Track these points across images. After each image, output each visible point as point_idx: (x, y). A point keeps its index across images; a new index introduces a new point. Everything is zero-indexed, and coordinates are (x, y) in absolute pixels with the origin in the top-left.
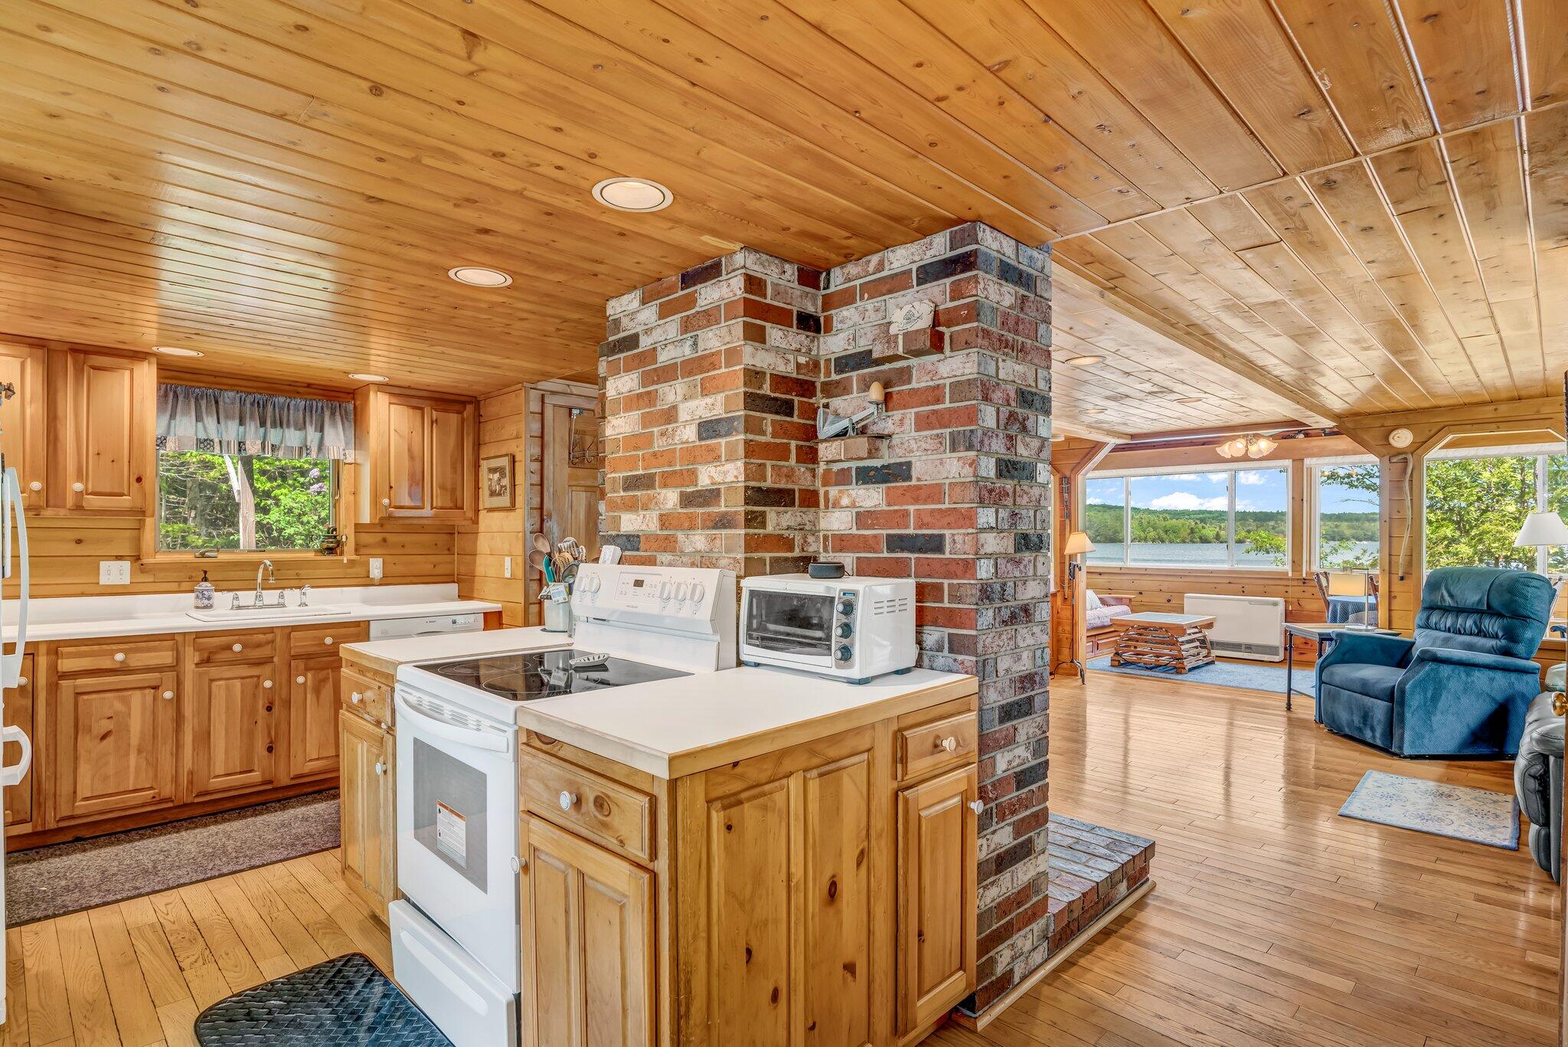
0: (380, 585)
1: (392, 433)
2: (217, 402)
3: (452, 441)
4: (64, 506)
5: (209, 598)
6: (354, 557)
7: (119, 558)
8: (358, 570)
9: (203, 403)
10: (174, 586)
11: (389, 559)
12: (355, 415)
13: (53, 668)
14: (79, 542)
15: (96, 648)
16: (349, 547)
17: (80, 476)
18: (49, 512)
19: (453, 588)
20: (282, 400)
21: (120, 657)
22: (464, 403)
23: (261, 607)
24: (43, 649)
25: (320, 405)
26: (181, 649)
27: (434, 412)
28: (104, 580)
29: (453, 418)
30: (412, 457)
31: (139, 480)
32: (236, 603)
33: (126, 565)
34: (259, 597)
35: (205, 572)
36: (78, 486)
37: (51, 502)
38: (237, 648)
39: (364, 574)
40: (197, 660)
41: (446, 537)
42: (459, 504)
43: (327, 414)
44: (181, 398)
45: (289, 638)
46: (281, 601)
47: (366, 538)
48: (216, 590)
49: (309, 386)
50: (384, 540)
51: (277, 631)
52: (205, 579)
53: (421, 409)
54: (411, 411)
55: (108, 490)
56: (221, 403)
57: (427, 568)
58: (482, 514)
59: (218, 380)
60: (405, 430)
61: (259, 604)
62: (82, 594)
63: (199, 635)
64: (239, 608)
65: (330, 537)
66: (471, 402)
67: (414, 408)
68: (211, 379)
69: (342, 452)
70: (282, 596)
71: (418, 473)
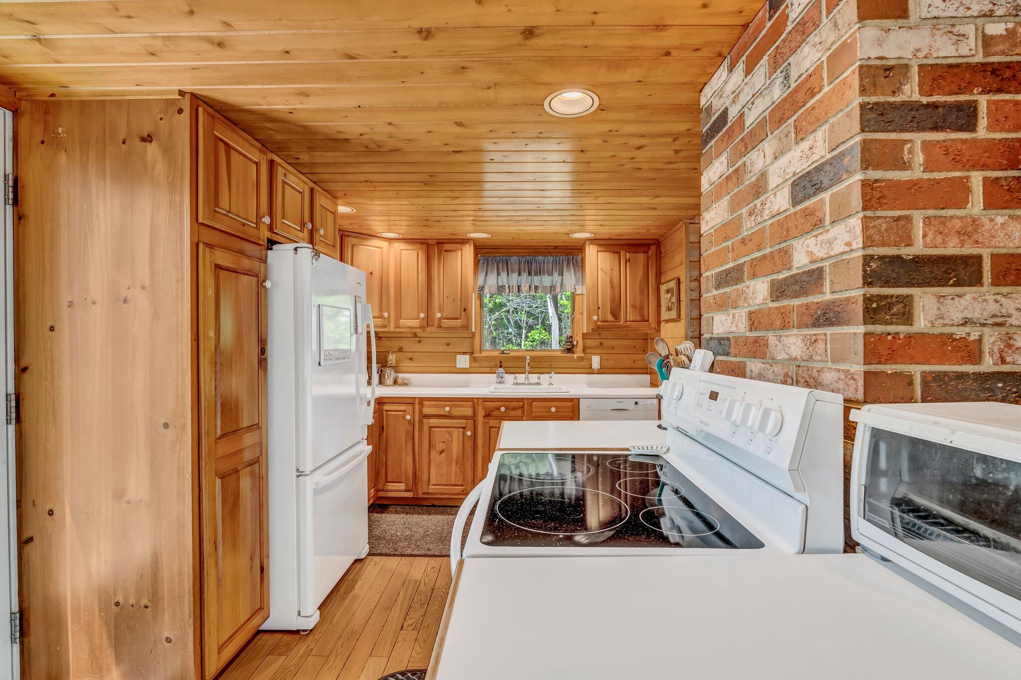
0: (598, 373)
1: (599, 270)
2: (507, 264)
3: (640, 273)
4: (433, 326)
5: (502, 378)
6: (583, 355)
7: (464, 353)
8: (584, 363)
9: (501, 265)
10: (488, 370)
11: (606, 357)
12: (582, 263)
13: (421, 411)
14: (448, 344)
15: (438, 403)
16: (579, 349)
17: (441, 310)
18: (429, 329)
19: (647, 378)
20: (541, 258)
21: (447, 409)
22: (649, 246)
23: (528, 385)
24: (417, 401)
25: (561, 259)
26: (476, 407)
27: (628, 255)
28: (459, 365)
29: (641, 257)
30: (612, 287)
31: (465, 310)
32: (515, 381)
33: (467, 357)
34: (527, 378)
35: (501, 362)
36: (439, 315)
37: (429, 324)
38: (503, 409)
39: (589, 366)
40: (483, 414)
41: (641, 342)
42: (646, 318)
43: (565, 263)
44: (490, 263)
45: (531, 406)
46: (539, 381)
47: (589, 343)
48: (507, 373)
49: (556, 247)
50: (601, 344)
51: (526, 401)
52: (501, 367)
53: (619, 253)
54: (612, 255)
55: (452, 316)
56: (509, 264)
57: (629, 363)
58: (663, 324)
59: (509, 251)
60: (608, 269)
61: (527, 382)
62: (450, 372)
63: (485, 400)
64: (517, 384)
65: (568, 342)
66: (653, 244)
67: (614, 252)
68: (505, 251)
69: (573, 287)
70: (539, 378)
71: (617, 297)
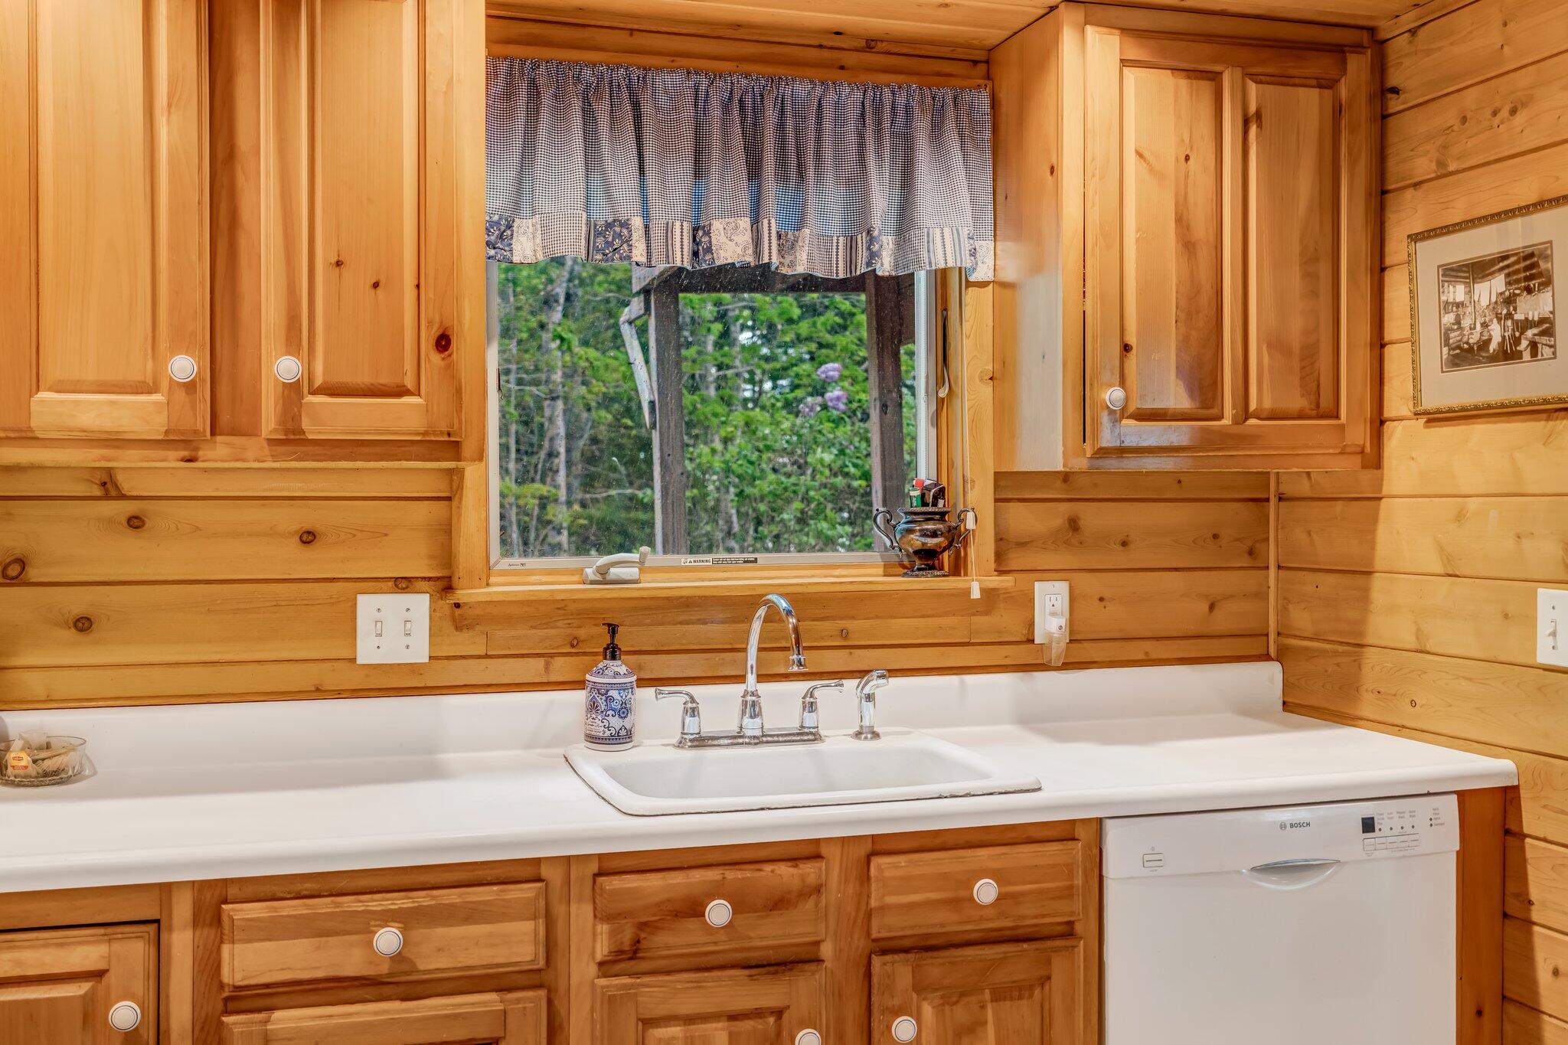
0: (1067, 666)
1: (1130, 158)
2: (636, 106)
3: (1305, 185)
4: (252, 432)
5: (624, 711)
6: (996, 581)
7: (403, 584)
8: (1005, 620)
9: (602, 109)
10: (532, 669)
11: (1092, 584)
12: (995, 130)
13: (208, 966)
14: (308, 538)
15: (323, 905)
16: (980, 551)
17: (294, 340)
18: (218, 452)
19: (1267, 677)
20: (801, 89)
21: (388, 939)
22: (1339, 51)
23: (763, 739)
24: (183, 909)
25: (901, 100)
26: (559, 910)
27: (1253, 88)
28: (368, 651)
29: (1309, 103)
30: (1188, 246)
31: (443, 342)
32: (692, 725)
33: (419, 604)
34: (752, 707)
35: (613, 629)
36: (288, 367)
37: (225, 418)
38: (719, 913)
39: (1018, 633)
40: (602, 950)
41: (1241, 512)
42: (1326, 402)
43: (922, 127)
44: (546, 101)
45: (865, 877)
46: (810, 720)
47: (1024, 519)
48: (642, 682)
49: (870, 44)
50: (1074, 524)
51: (833, 854)
52: (612, 652)
53: (1215, 77)
54: (1183, 83)
55: (364, 378)
56: (647, 109)
57: (1189, 613)
58: (1395, 437)
59: (639, 40)
60: (1168, 150)
61: (752, 727)
62: (319, 693)
63: (608, 866)
64: (701, 742)
65: (929, 517)
66: (1358, 48)
67: (1194, 74)
68: (622, 39)
69: (967, 246)
70: (810, 705)
71: (1206, 298)
